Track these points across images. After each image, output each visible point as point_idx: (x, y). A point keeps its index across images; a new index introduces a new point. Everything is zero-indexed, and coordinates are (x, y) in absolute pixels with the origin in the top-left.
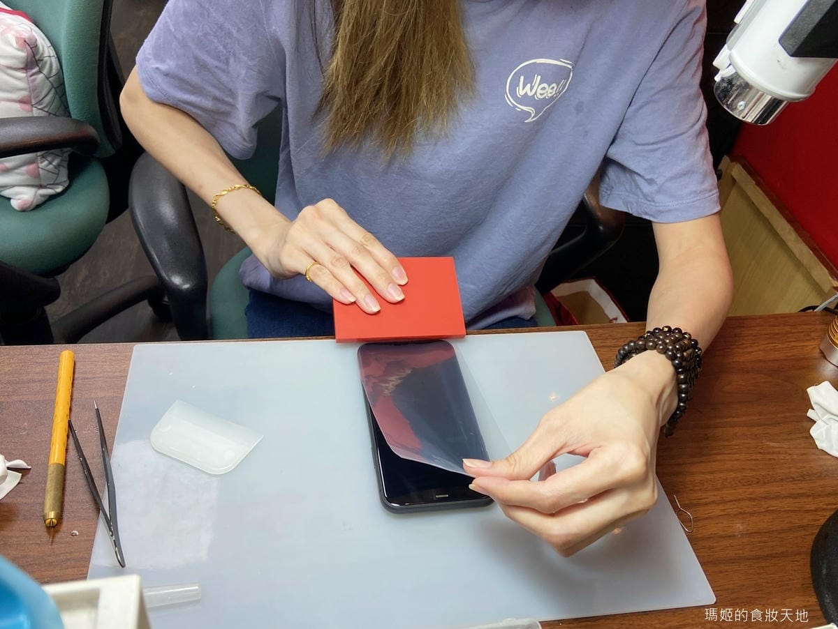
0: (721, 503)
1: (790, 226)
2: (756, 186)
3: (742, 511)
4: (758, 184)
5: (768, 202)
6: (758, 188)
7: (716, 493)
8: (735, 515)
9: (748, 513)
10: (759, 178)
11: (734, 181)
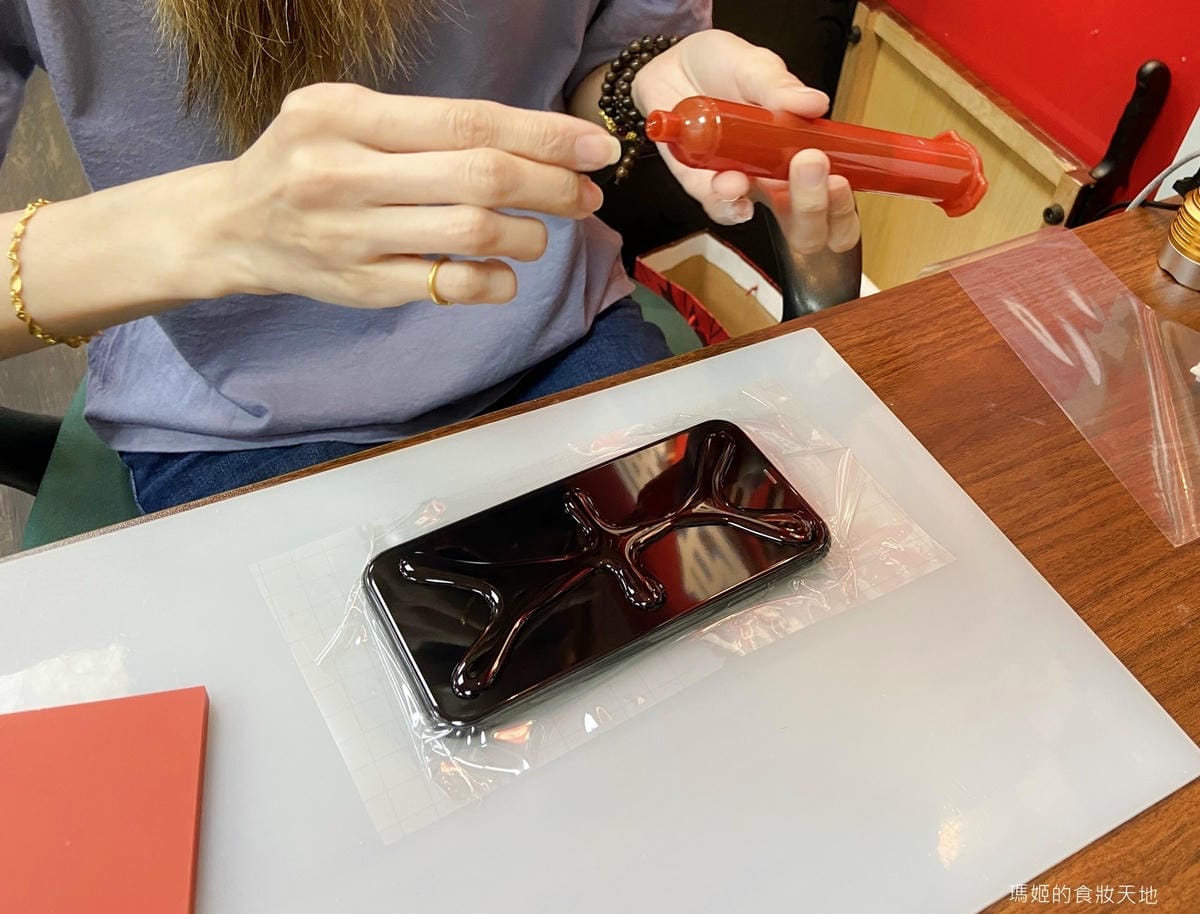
0: (1140, 575)
1: (980, 94)
2: (915, 43)
3: (1173, 579)
4: (918, 38)
5: (938, 62)
6: (920, 45)
7: (1124, 559)
8: (1168, 589)
9: (1183, 580)
10: (916, 30)
11: (880, 40)
